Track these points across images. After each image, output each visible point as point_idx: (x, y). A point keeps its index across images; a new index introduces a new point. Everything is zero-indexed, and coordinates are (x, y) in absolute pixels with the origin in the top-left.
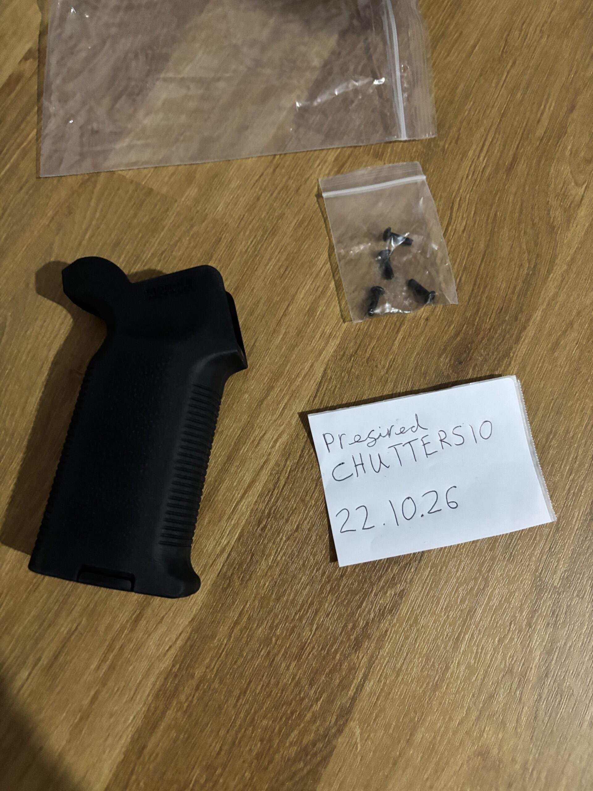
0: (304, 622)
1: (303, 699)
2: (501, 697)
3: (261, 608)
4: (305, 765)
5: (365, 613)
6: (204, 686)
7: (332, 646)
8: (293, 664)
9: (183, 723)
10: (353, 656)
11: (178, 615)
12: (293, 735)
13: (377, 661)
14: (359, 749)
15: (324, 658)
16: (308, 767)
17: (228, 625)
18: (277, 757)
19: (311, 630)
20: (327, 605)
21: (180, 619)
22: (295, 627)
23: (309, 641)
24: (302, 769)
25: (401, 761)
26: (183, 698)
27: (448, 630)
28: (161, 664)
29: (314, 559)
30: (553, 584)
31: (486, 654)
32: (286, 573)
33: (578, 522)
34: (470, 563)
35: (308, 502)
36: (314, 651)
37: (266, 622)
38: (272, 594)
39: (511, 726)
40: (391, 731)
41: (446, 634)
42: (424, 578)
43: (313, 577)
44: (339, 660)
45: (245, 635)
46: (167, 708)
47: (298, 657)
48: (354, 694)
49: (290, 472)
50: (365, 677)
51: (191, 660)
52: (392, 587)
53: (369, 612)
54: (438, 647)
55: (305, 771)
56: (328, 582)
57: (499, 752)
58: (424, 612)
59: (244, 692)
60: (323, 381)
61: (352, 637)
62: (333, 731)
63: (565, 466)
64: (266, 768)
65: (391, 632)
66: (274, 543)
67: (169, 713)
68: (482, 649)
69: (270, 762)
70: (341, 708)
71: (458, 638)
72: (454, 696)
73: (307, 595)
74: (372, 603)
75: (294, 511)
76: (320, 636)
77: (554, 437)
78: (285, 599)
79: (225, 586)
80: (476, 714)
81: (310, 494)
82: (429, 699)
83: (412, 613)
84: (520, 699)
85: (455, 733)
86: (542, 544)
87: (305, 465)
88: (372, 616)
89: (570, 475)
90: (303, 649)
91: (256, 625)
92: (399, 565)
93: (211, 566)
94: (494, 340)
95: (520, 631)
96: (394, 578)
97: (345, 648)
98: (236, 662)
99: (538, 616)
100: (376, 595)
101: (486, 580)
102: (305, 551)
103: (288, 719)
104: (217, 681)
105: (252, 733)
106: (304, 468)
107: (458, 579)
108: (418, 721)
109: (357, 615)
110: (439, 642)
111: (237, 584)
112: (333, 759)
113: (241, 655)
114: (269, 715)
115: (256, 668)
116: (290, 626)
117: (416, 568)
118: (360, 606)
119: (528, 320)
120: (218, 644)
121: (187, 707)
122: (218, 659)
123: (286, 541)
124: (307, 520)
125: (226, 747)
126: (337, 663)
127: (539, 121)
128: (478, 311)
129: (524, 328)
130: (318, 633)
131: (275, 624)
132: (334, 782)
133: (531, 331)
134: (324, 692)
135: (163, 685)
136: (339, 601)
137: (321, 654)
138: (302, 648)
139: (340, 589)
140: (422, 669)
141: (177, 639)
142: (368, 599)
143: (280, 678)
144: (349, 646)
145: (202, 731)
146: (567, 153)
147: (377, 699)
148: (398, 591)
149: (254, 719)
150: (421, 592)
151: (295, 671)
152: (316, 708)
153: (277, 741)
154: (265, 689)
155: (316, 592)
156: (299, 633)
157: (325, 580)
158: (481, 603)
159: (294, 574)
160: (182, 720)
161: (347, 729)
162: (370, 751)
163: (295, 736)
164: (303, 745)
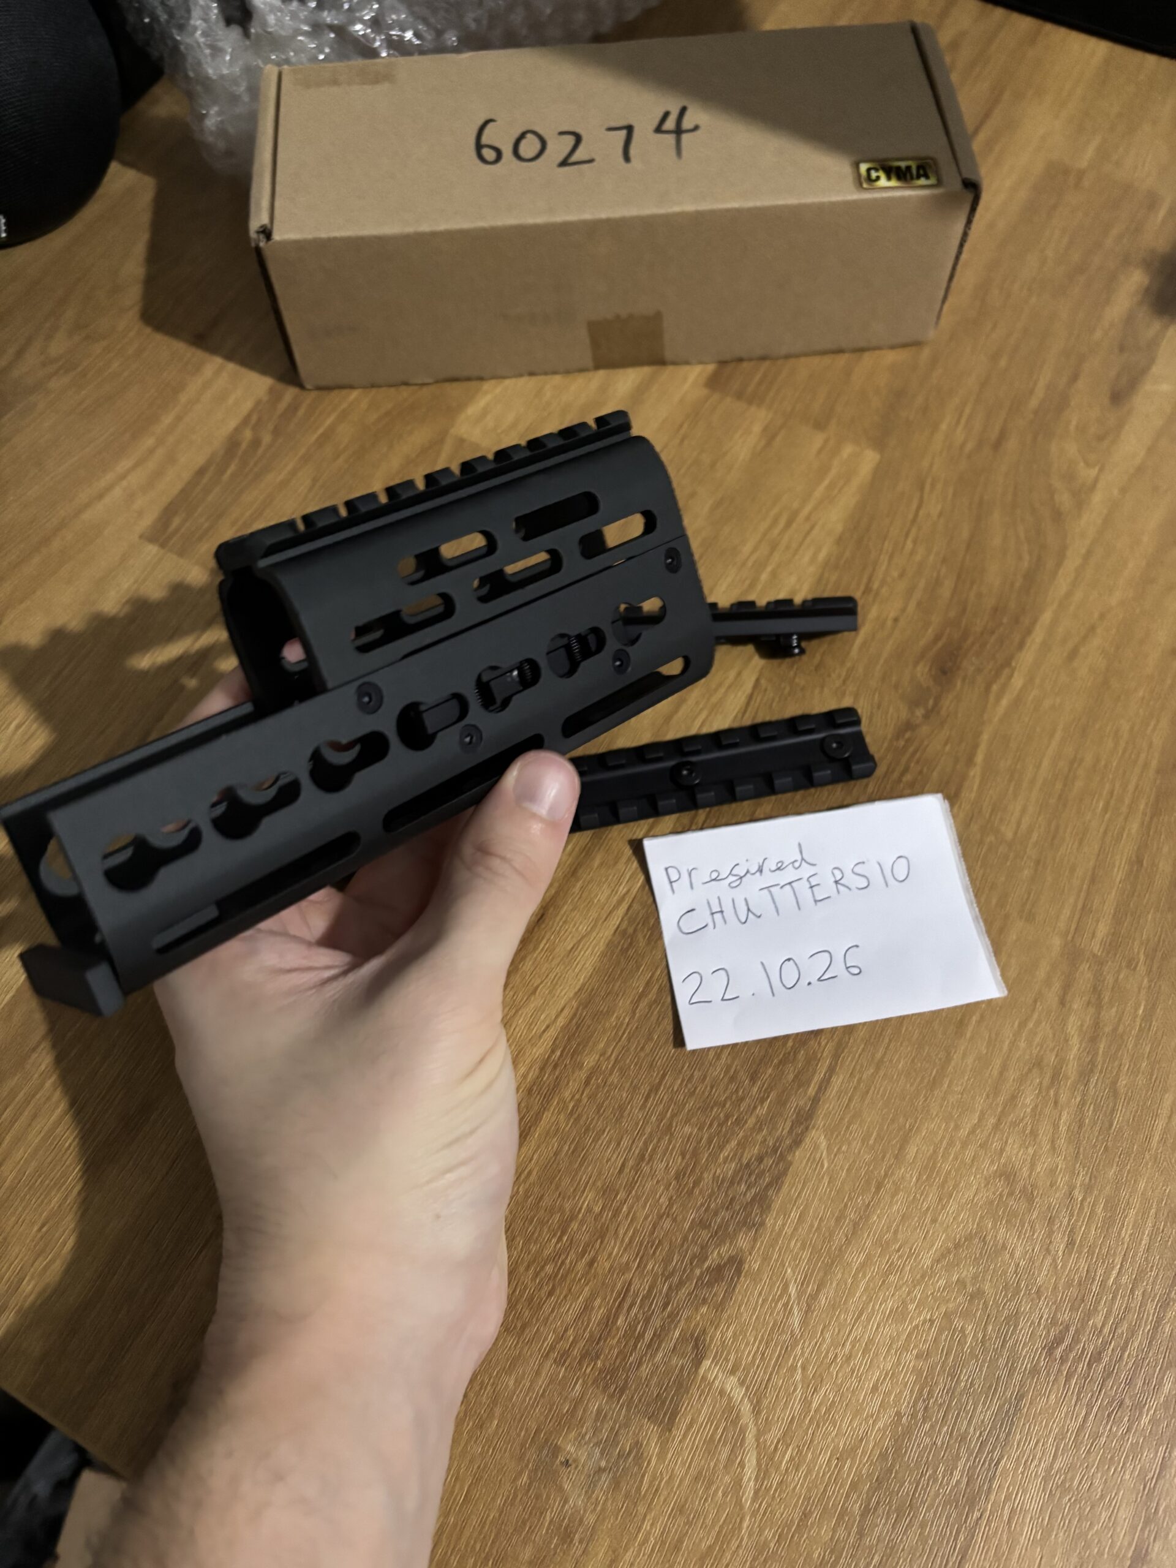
1: (742, 1099)
2: (1028, 1099)
4: (749, 1188)
6: (597, 1079)
9: (567, 1129)
10: (812, 1042)
11: (559, 983)
12: (728, 1148)
13: (846, 1051)
14: (825, 1167)
16: (753, 1191)
17: (631, 999)
18: (708, 1177)
21: (562, 990)
24: (745, 1194)
25: (888, 1182)
26: (567, 1094)
28: (534, 1050)
33: (1120, 872)
39: (1044, 1139)
40: (871, 1142)
44: (792, 1048)
45: (656, 1012)
46: (544, 1108)
48: (817, 1093)
50: (831, 1070)
51: (579, 1045)
55: (749, 1197)
57: (1031, 1173)
59: (655, 1089)
60: (755, 694)
62: (788, 1142)
64: (690, 1193)
67: (547, 1116)
68: (997, 1034)
69: (696, 1183)
70: (798, 1112)
72: (960, 1096)
77: (1080, 764)
79: (625, 946)
80: (992, 1121)
82: (926, 1100)
84: (1056, 1103)
85: (965, 1145)
86: (1072, 900)
89: (1106, 813)
93: (605, 920)
94: (988, 646)
98: (643, 1048)
99: (1075, 992)
103: (720, 1125)
104: (616, 1073)
105: (670, 1142)
108: (910, 1130)
111: (642, 943)
112: (788, 1180)
113: (649, 1038)
114: (694, 1120)
115: (672, 1057)
119: (1034, 622)
120: (616, 1024)
121: (573, 1107)
122: (617, 1044)
125: (631, 1163)
126: (789, 1053)
127: (1031, 392)
128: (964, 610)
129: (1029, 632)
132: (791, 1212)
133: (1038, 636)
134: (772, 1090)
135: (537, 1078)
140: (913, 1061)
141: (557, 1017)
143: (708, 1071)
145: (596, 1140)
146: (1072, 427)
147: (850, 1100)
149: (671, 1125)
152: (762, 1110)
153: (706, 1155)
154: (686, 1085)
160: (567, 1125)
161: (807, 1140)
162: (842, 1168)
163: (732, 1150)
164: (745, 1161)
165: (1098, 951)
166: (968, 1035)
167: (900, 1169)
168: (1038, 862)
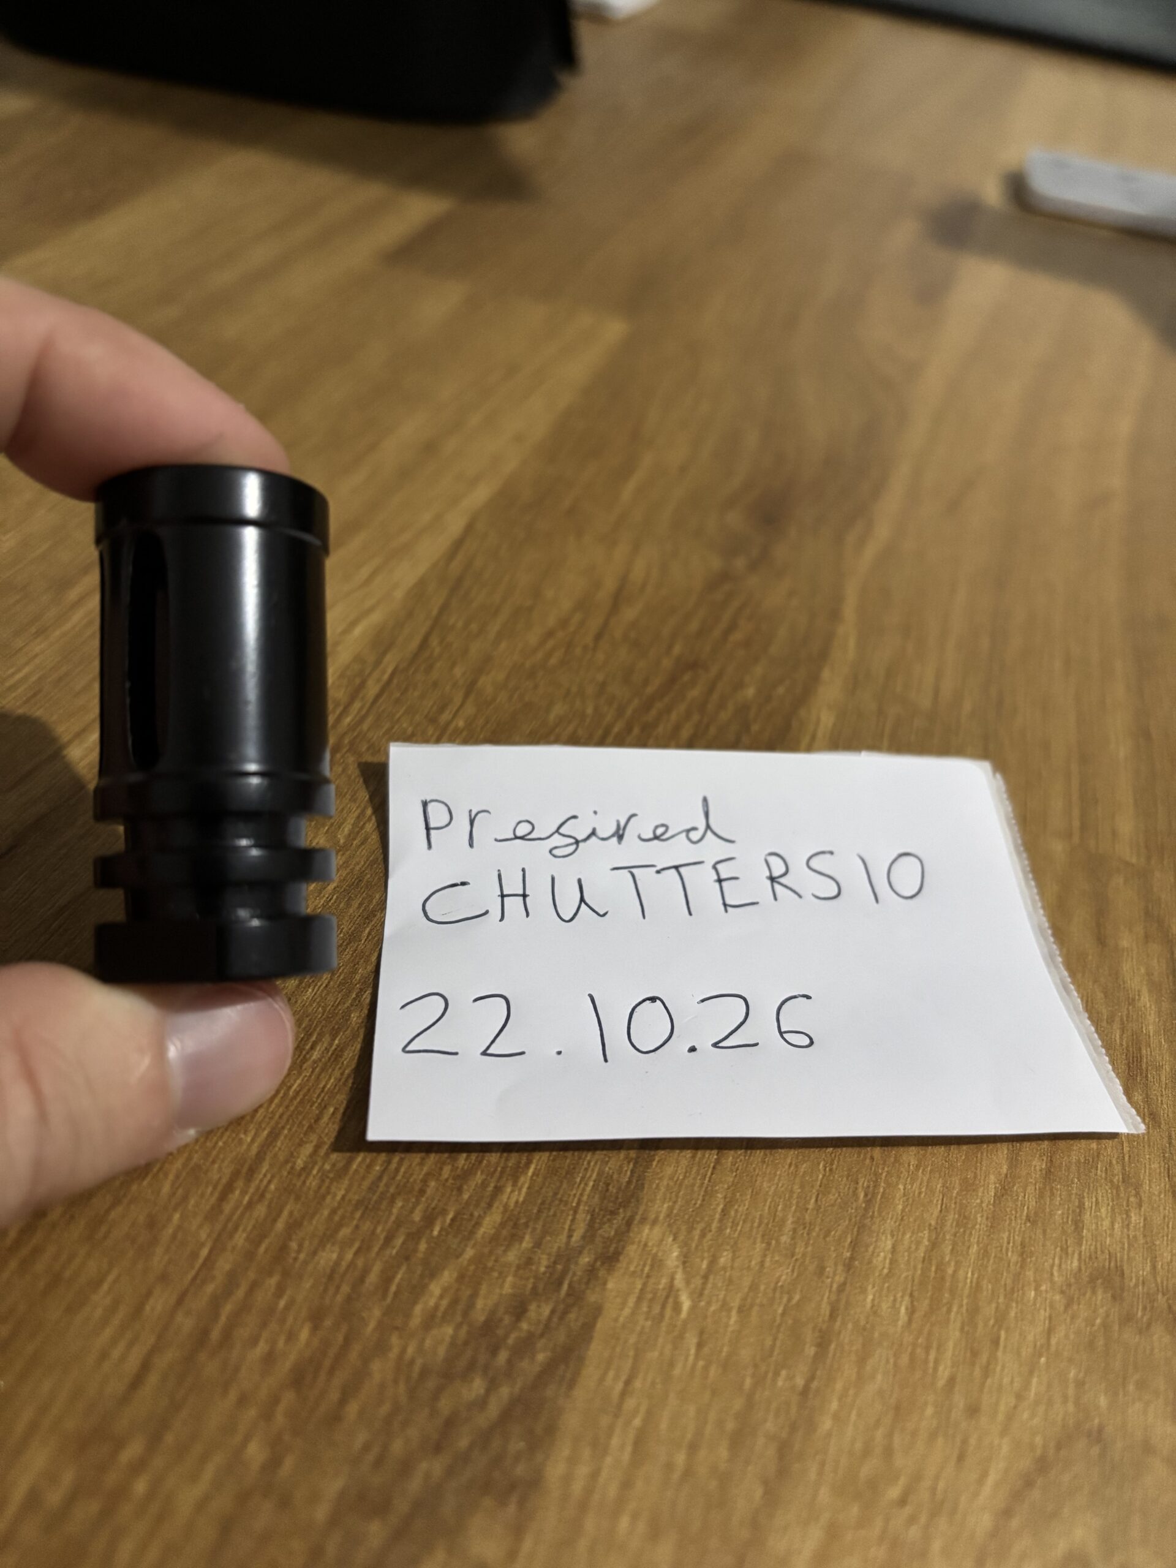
12: (436, 1288)
14: (686, 1304)
16: (505, 1392)
18: (379, 1369)
24: (482, 1403)
40: (786, 1239)
55: (494, 1409)
59: (247, 1169)
60: (468, 538)
62: (586, 1259)
81: (450, 710)
87: (434, 662)
94: (827, 497)
106: (431, 666)
108: (869, 1202)
112: (596, 1350)
114: (345, 1232)
119: (885, 477)
127: (819, 291)
132: (610, 1436)
133: (897, 488)
145: (72, 1309)
149: (284, 1248)
152: (516, 1191)
153: (377, 1313)
161: (632, 1250)
162: (725, 1306)
163: (445, 1290)
164: (479, 1315)
167: (864, 1291)
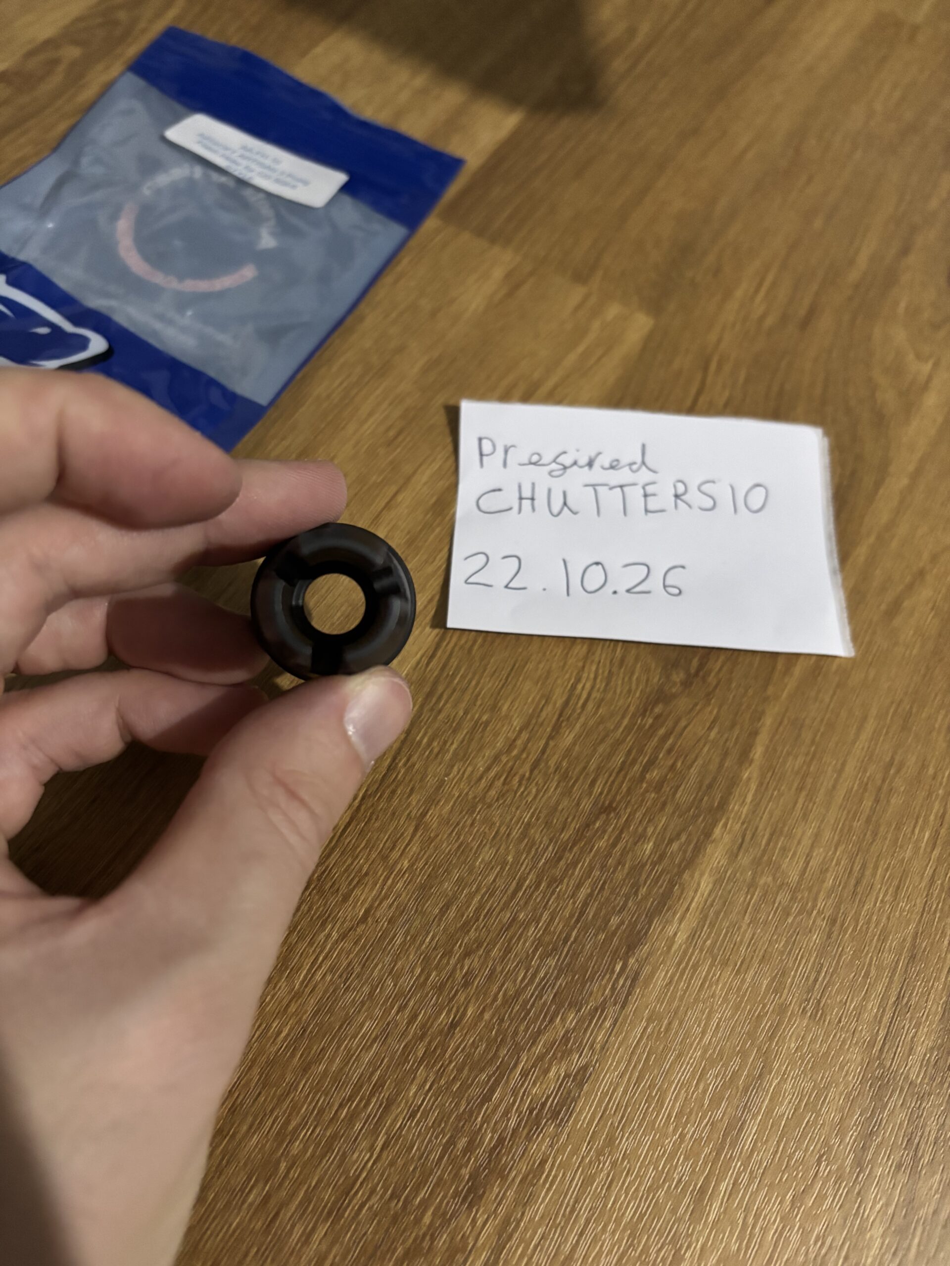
0: (358, 1126)
3: (263, 1088)
5: (496, 1117)
7: (417, 1189)
8: (321, 1231)
10: (463, 1217)
13: (516, 1235)
15: (395, 1219)
19: (371, 1149)
20: (414, 1089)
22: (334, 1137)
23: (364, 1175)
27: (683, 1169)
29: (395, 985)
30: (907, 1077)
31: (765, 1230)
32: (331, 1011)
34: (733, 1016)
35: (396, 863)
36: (375, 1199)
37: (271, 1120)
38: (293, 1055)
41: (676, 1177)
42: (633, 1040)
43: (388, 1024)
44: (429, 1228)
47: (335, 1212)
49: (363, 798)
52: (562, 1058)
53: (507, 1112)
54: (658, 1210)
56: (422, 1038)
58: (630, 1121)
61: (463, 1171)
63: (922, 830)
65: (553, 1165)
66: (311, 944)
68: (757, 1217)
71: (703, 1191)
73: (370, 1063)
74: (515, 1093)
75: (362, 879)
76: (392, 1164)
77: (898, 771)
78: (322, 1068)
81: (400, 846)
83: (602, 1123)
86: (880, 988)
87: (397, 787)
88: (512, 1123)
90: (347, 1195)
91: (245, 1128)
92: (579, 1010)
95: (839, 1179)
96: (566, 1038)
97: (444, 1197)
99: (879, 1146)
100: (525, 1074)
101: (766, 1057)
102: (376, 965)
106: (393, 792)
107: (705, 1052)
109: (479, 1119)
110: (661, 1193)
116: (324, 1135)
117: (616, 1021)
118: (487, 1098)
123: (337, 941)
124: (390, 900)
126: (424, 1235)
127: (852, 261)
130: (387, 1157)
131: (291, 1128)
136: (443, 1082)
137: (389, 1209)
138: (347, 1191)
139: (447, 1055)
142: (507, 1082)
144: (456, 1194)
146: (900, 310)
148: (574, 1069)
150: (622, 1076)
151: (324, 1247)
155: (391, 1059)
156: (344, 1153)
157: (415, 1033)
158: (754, 1110)
159: (347, 1013)
165: (917, 1077)
166: (711, 1218)
168: (833, 921)
